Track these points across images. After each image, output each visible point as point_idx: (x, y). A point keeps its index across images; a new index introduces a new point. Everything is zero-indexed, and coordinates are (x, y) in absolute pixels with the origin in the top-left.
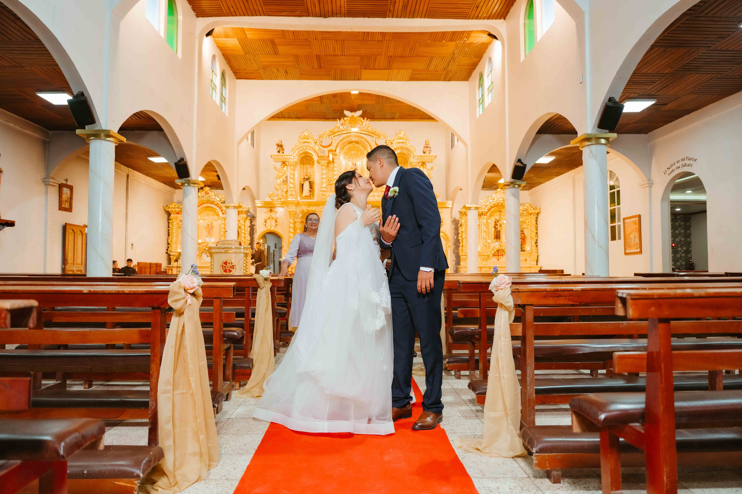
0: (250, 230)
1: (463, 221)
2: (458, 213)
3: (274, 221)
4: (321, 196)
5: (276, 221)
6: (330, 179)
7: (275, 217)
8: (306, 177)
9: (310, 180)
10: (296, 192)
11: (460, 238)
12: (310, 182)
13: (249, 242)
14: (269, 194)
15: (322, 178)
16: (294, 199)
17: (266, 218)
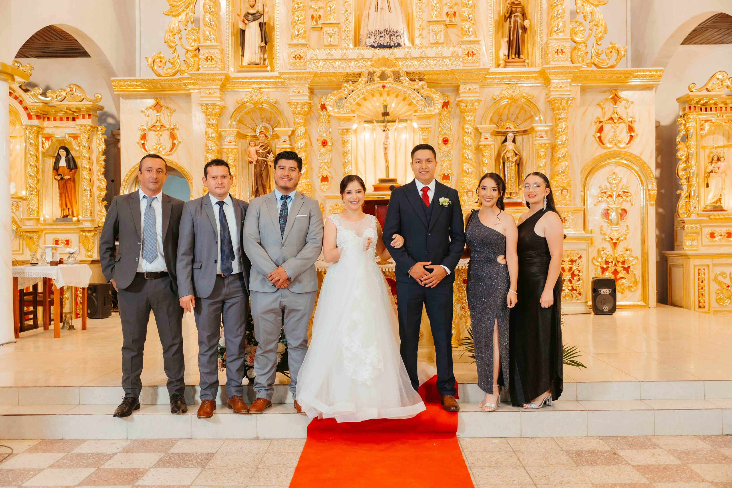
0: (105, 160)
1: (691, 125)
2: (676, 104)
3: (166, 135)
4: (292, 61)
5: (173, 136)
6: (316, 14)
7: (169, 121)
8: (252, 11)
9: (261, 20)
10: (222, 51)
11: (681, 173)
12: (261, 25)
13: (104, 193)
14: (150, 60)
15: (294, 10)
16: (217, 71)
17: (145, 127)
